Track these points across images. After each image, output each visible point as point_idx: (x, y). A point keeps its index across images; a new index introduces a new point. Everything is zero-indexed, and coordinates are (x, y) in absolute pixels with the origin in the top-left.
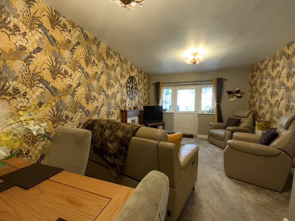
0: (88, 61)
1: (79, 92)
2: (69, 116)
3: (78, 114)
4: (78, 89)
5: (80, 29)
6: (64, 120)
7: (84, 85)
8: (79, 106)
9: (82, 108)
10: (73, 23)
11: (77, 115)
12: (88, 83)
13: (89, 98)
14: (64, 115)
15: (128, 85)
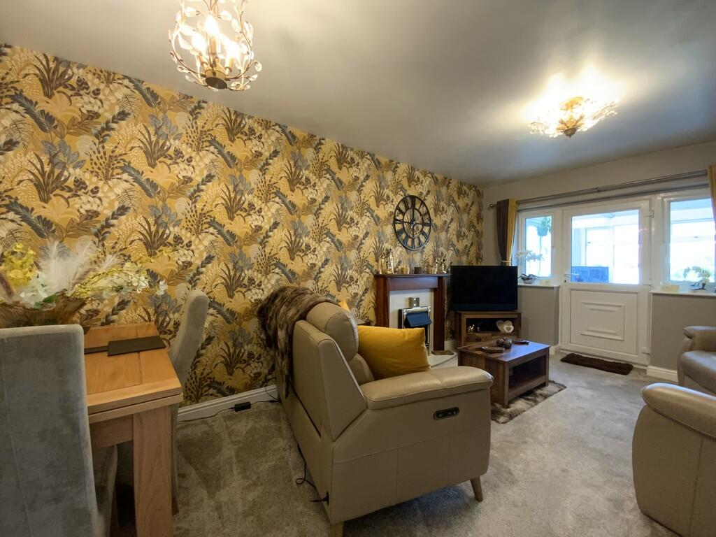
0: (294, 181)
1: (276, 238)
2: (255, 279)
3: (273, 276)
4: (274, 234)
5: (280, 127)
6: (246, 286)
7: (285, 225)
8: (275, 262)
9: (281, 266)
10: (266, 121)
11: (271, 277)
12: (293, 222)
13: (294, 249)
14: (246, 278)
15: (400, 217)
